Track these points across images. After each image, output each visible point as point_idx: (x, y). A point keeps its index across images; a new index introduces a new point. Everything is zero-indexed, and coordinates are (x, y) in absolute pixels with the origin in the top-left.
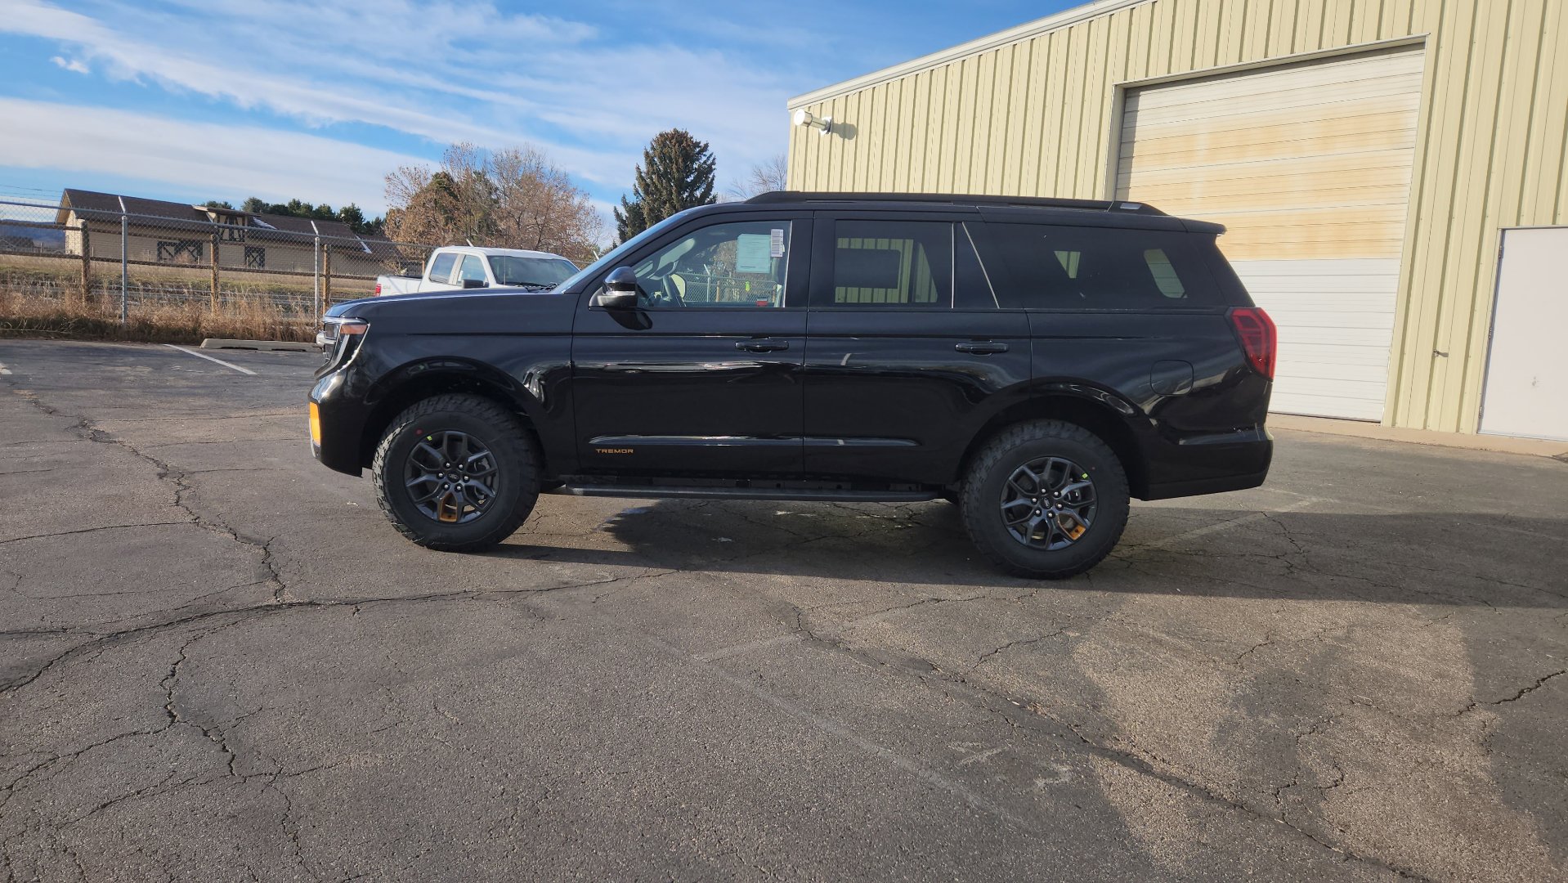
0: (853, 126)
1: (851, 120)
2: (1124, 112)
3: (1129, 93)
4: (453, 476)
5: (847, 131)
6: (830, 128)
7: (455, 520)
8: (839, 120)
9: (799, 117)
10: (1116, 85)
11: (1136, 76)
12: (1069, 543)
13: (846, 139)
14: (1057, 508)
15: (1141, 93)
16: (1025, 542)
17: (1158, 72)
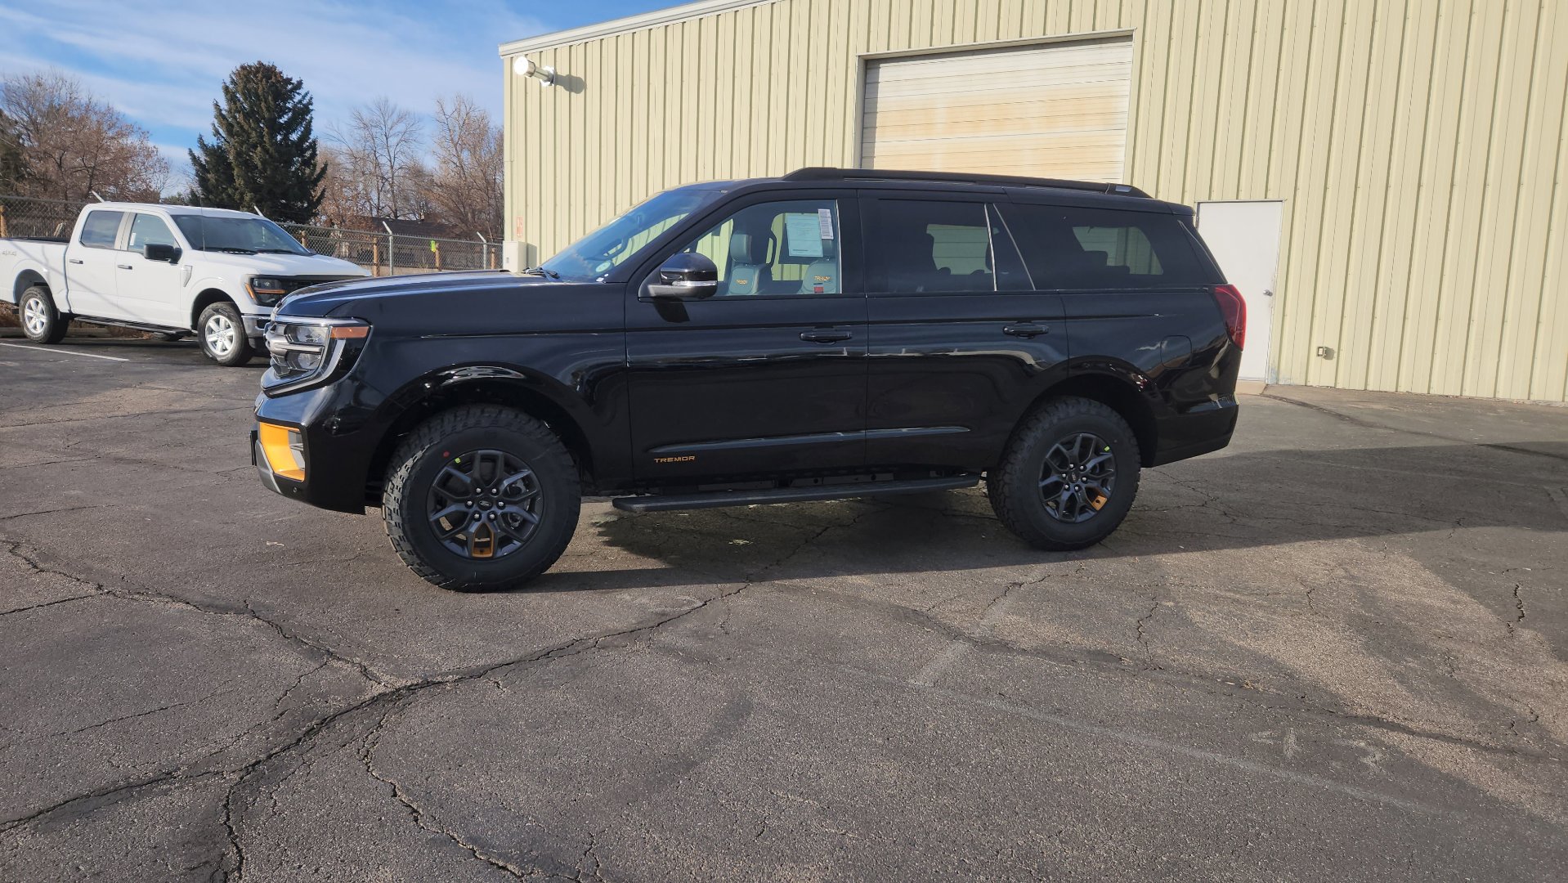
0: (580, 79)
1: (578, 72)
2: (865, 83)
3: (870, 65)
4: (484, 503)
5: (573, 84)
6: (553, 79)
7: (491, 555)
8: (563, 72)
9: (521, 66)
10: (859, 56)
11: (878, 48)
12: (1093, 513)
13: (572, 93)
14: (1083, 481)
15: (881, 65)
16: (1057, 517)
17: (899, 46)
